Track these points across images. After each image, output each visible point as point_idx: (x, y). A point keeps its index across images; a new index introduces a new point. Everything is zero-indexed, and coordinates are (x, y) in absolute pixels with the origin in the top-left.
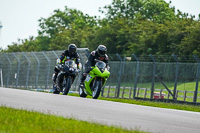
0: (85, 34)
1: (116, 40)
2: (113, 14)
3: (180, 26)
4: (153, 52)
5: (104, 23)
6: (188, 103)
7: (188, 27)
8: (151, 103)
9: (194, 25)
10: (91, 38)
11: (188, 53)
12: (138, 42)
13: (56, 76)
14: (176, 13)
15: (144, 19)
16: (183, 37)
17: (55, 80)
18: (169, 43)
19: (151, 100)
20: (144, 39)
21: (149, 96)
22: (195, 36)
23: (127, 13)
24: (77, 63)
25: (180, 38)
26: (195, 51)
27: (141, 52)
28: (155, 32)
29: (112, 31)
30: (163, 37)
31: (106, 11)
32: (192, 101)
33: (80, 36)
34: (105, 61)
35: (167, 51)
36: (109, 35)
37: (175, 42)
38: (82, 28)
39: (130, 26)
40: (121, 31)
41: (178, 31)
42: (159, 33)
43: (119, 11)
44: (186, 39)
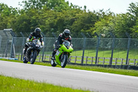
0: (10, 19)
1: (30, 23)
2: (28, 6)
3: (72, 14)
4: (55, 31)
5: (22, 12)
6: (78, 64)
7: (77, 15)
9: (81, 13)
10: (14, 22)
11: (77, 31)
12: (45, 25)
14: (70, 5)
15: (48, 9)
16: (74, 21)
17: (25, 53)
18: (65, 25)
20: (48, 23)
22: (82, 20)
23: (37, 5)
24: (41, 41)
25: (73, 21)
26: (82, 30)
27: (47, 31)
28: (56, 18)
29: (28, 18)
30: (61, 21)
31: (24, 4)
32: (80, 63)
33: (7, 21)
36: (26, 20)
37: (69, 24)
38: (8, 15)
39: (39, 14)
40: (34, 17)
41: (71, 17)
42: (58, 18)
43: (32, 4)
44: (76, 22)
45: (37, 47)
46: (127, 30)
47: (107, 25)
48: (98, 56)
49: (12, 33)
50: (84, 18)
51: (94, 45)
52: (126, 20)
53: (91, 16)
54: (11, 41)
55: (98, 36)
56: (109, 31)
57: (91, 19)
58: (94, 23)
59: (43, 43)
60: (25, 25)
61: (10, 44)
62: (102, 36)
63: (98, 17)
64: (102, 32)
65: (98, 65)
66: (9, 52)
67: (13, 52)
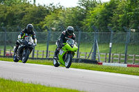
3: (22, 8)
4: (5, 25)
7: (27, 8)
8: (4, 59)
9: (31, 7)
13: (17, 48)
16: (24, 15)
18: (15, 19)
19: (4, 57)
22: (32, 14)
24: (34, 39)
25: (22, 15)
28: (6, 12)
30: (11, 15)
32: (31, 57)
34: (73, 38)
35: (13, 24)
37: (19, 18)
41: (21, 11)
42: (8, 12)
44: (26, 16)
45: (29, 45)
46: (77, 24)
47: (57, 19)
48: (49, 50)
50: (34, 11)
51: (44, 39)
52: (76, 13)
53: (41, 10)
55: (48, 30)
56: (59, 25)
57: (41, 13)
58: (44, 17)
59: (36, 40)
62: (52, 30)
63: (48, 11)
64: (52, 26)
65: (49, 59)
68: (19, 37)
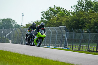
0: (64, 19)
1: (79, 22)
2: (78, 9)
4: (97, 29)
5: (73, 14)
10: (67, 21)
12: (90, 23)
15: (93, 12)
19: (96, 52)
20: (93, 22)
21: (95, 50)
23: (85, 9)
27: (92, 28)
29: (78, 18)
31: (75, 8)
33: (62, 20)
36: (76, 20)
38: (63, 16)
39: (86, 15)
40: (82, 18)
43: (81, 8)
49: (66, 29)
54: (65, 35)
60: (76, 23)
61: (63, 37)
66: (63, 43)
67: (66, 43)
68: (28, 31)
